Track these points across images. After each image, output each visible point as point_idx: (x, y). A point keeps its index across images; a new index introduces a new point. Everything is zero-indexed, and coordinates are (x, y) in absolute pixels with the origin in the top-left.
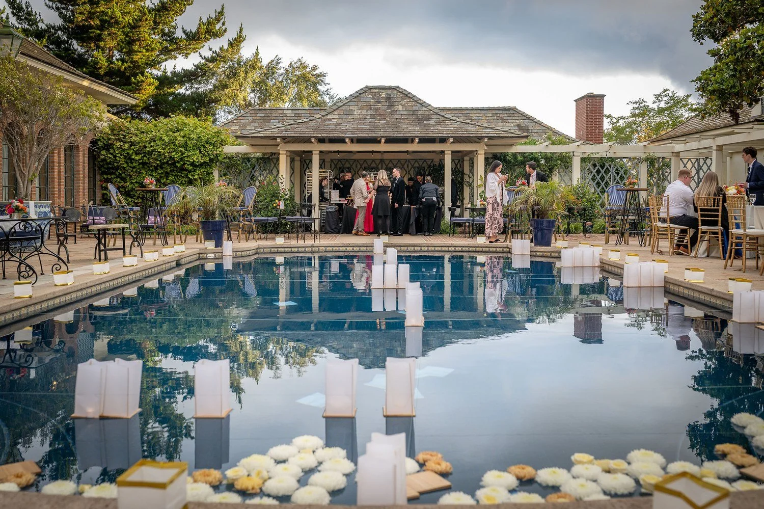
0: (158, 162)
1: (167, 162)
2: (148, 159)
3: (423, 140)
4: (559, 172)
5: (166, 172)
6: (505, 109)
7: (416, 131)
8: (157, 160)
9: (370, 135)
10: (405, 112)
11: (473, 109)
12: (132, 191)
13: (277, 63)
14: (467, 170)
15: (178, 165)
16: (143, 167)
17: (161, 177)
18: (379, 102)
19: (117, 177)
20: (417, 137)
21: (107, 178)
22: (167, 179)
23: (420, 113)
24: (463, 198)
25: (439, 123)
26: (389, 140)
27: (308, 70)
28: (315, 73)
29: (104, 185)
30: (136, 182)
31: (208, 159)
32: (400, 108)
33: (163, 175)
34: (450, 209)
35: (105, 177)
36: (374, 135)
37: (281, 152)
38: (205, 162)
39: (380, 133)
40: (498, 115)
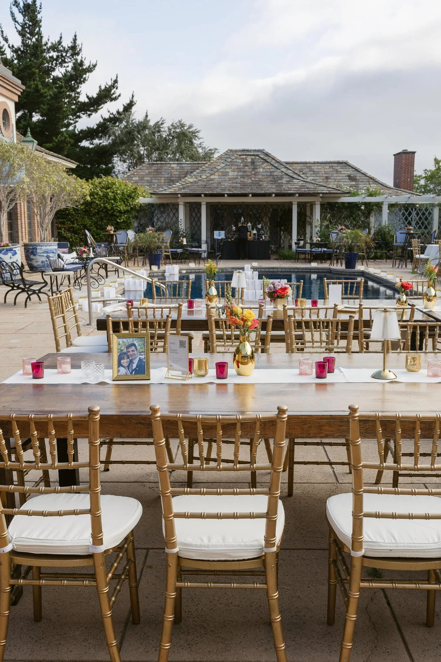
0: (96, 210)
1: (102, 210)
2: (89, 208)
3: (277, 195)
4: (375, 214)
5: (101, 217)
6: (339, 163)
7: (273, 189)
8: (95, 209)
9: (242, 192)
10: (265, 174)
11: (314, 163)
12: (78, 230)
13: (162, 124)
14: (308, 213)
15: (110, 212)
16: (85, 213)
17: (97, 220)
18: (247, 166)
19: (68, 221)
20: (274, 193)
21: (62, 221)
22: (102, 222)
23: (275, 174)
24: (306, 234)
25: (288, 182)
26: (254, 195)
27: (186, 128)
28: (191, 130)
29: (59, 226)
30: (81, 224)
31: (129, 208)
32: (261, 170)
33: (99, 219)
34: (296, 243)
35: (60, 220)
36: (244, 192)
37: (180, 203)
38: (127, 210)
39: (248, 190)
40: (334, 168)
